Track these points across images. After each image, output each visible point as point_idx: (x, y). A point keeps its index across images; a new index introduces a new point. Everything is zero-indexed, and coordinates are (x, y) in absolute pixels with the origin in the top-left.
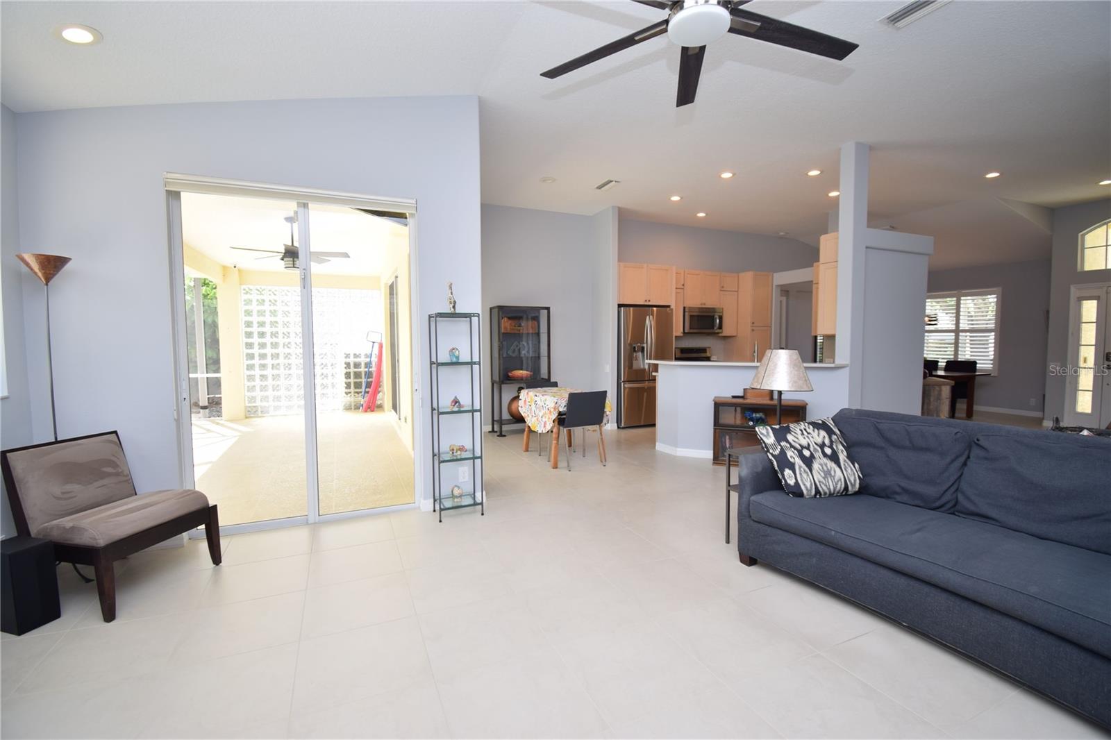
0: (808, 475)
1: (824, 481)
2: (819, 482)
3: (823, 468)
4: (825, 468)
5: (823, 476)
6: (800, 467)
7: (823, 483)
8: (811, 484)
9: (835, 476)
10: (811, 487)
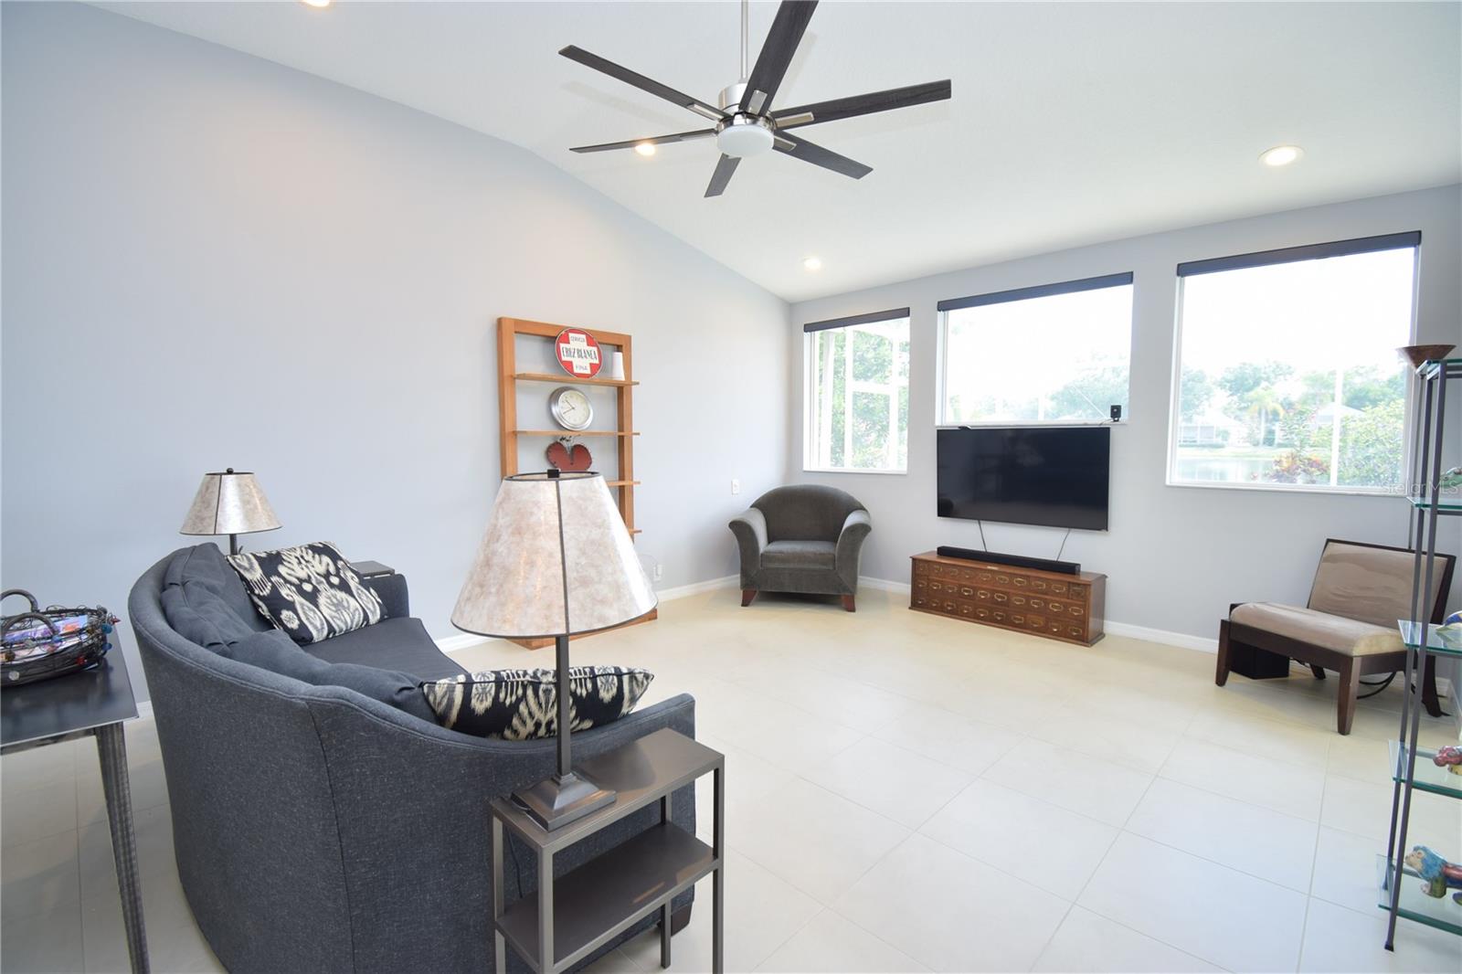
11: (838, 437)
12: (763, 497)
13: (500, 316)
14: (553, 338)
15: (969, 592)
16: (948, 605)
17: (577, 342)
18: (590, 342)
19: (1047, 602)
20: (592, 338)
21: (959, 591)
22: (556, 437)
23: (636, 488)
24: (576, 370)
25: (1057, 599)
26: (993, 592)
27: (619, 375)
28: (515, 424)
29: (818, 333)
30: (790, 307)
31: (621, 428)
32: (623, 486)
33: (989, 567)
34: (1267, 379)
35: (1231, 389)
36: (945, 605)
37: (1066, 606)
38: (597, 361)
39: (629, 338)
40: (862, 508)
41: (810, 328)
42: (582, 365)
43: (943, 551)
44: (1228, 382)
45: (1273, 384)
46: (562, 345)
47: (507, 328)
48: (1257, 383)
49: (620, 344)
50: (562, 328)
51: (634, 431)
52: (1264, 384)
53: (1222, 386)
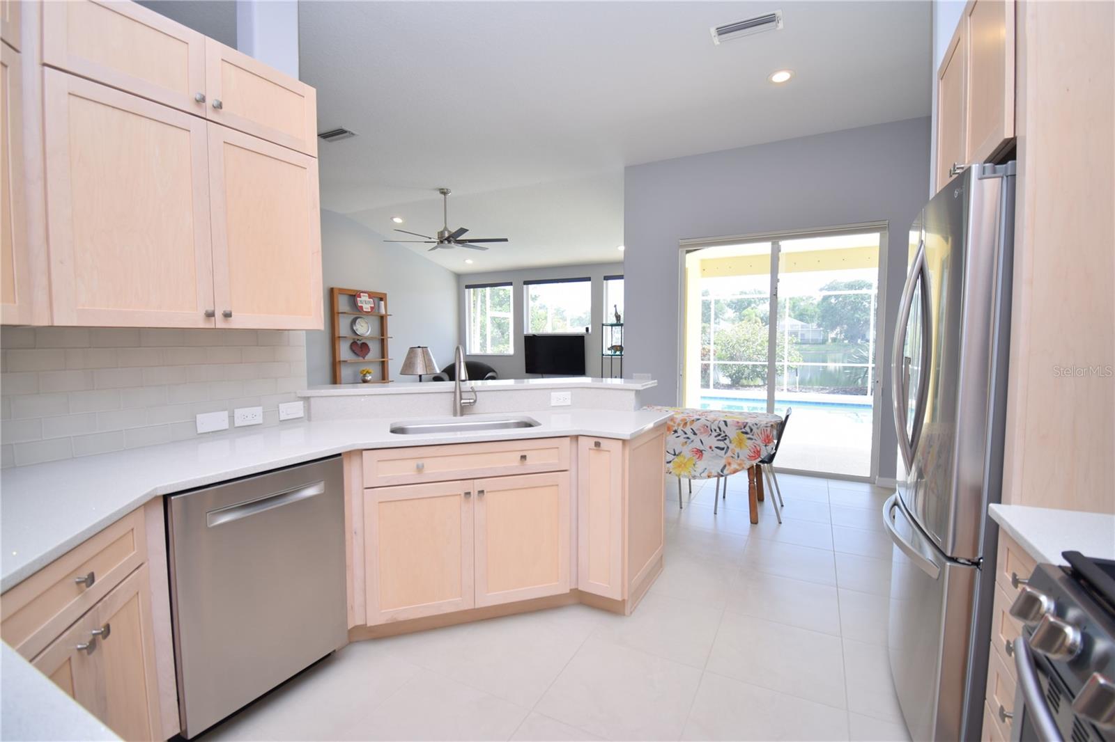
11: (484, 336)
12: (448, 367)
13: (332, 287)
14: (353, 296)
17: (364, 297)
18: (370, 297)
20: (371, 295)
22: (354, 339)
23: (390, 362)
24: (365, 310)
27: (383, 311)
28: (339, 334)
29: (472, 290)
30: (459, 277)
31: (382, 334)
32: (384, 361)
34: (755, 302)
35: (735, 308)
38: (373, 306)
39: (385, 295)
40: (494, 371)
41: (468, 287)
42: (367, 308)
44: (733, 303)
45: (758, 305)
46: (358, 299)
47: (336, 292)
48: (749, 305)
49: (382, 298)
50: (357, 291)
51: (389, 336)
52: (753, 305)
53: (729, 305)
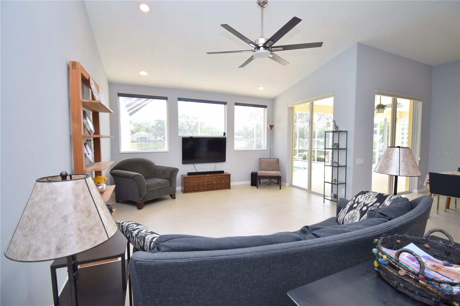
0: (344, 214)
1: (348, 220)
2: (346, 219)
3: (353, 215)
4: (354, 215)
5: (350, 217)
6: (346, 210)
7: (347, 221)
8: (342, 219)
9: (354, 221)
10: (341, 220)
15: (202, 183)
16: (196, 189)
17: (93, 86)
19: (221, 181)
21: (199, 184)
25: (223, 180)
26: (208, 182)
33: (207, 175)
36: (195, 189)
37: (225, 181)
41: (120, 95)
43: (189, 174)
47: (79, 70)
